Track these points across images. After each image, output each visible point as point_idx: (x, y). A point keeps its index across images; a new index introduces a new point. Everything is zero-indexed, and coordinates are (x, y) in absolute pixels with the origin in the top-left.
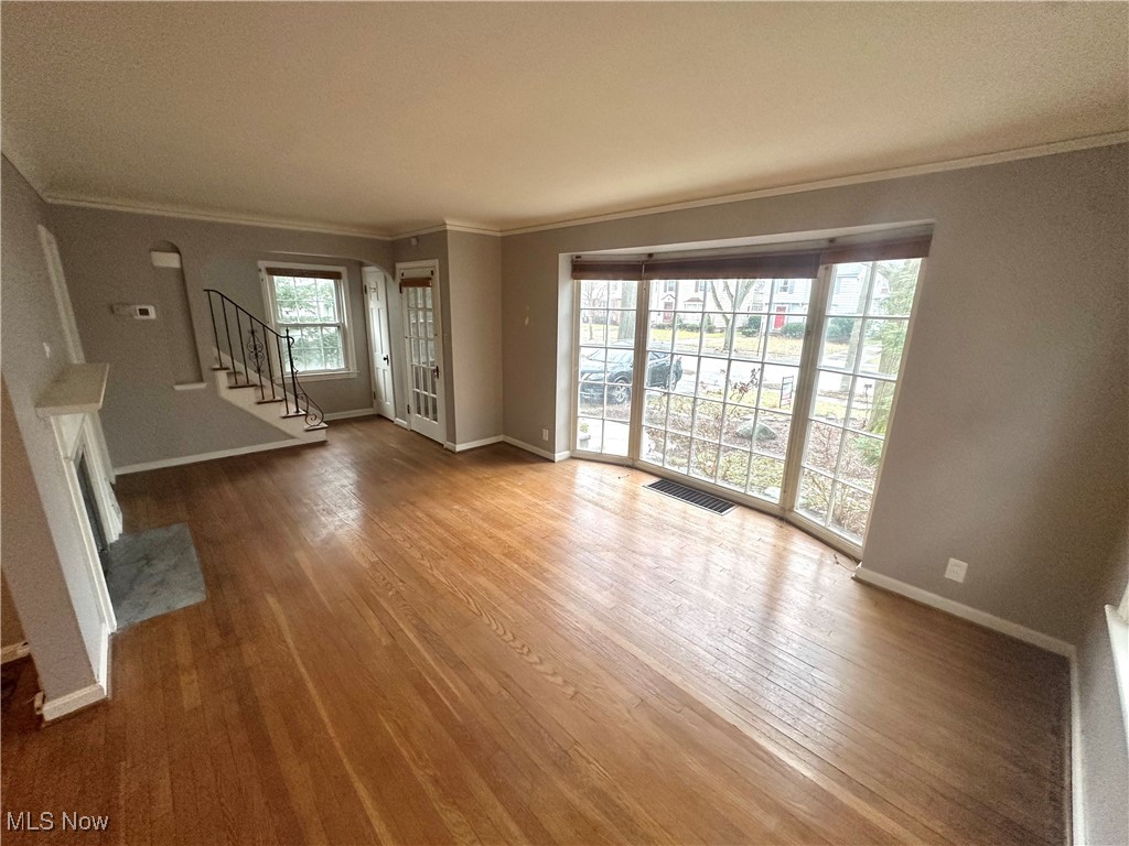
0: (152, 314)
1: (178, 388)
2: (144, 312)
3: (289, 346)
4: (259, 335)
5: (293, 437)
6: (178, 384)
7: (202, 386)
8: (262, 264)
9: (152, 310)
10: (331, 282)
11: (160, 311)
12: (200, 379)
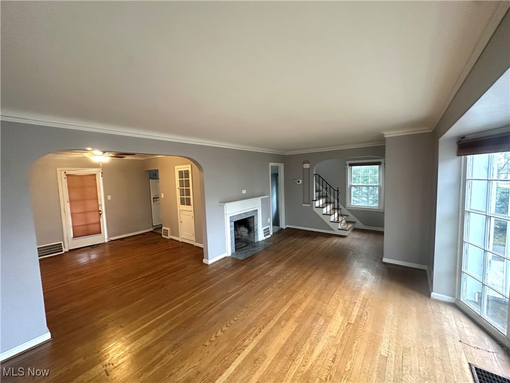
0: (301, 182)
1: (303, 205)
2: (299, 182)
3: (338, 194)
4: (328, 189)
5: (334, 231)
6: (304, 204)
7: (309, 205)
8: (348, 163)
9: (301, 181)
10: (377, 166)
11: (303, 182)
12: (309, 204)
